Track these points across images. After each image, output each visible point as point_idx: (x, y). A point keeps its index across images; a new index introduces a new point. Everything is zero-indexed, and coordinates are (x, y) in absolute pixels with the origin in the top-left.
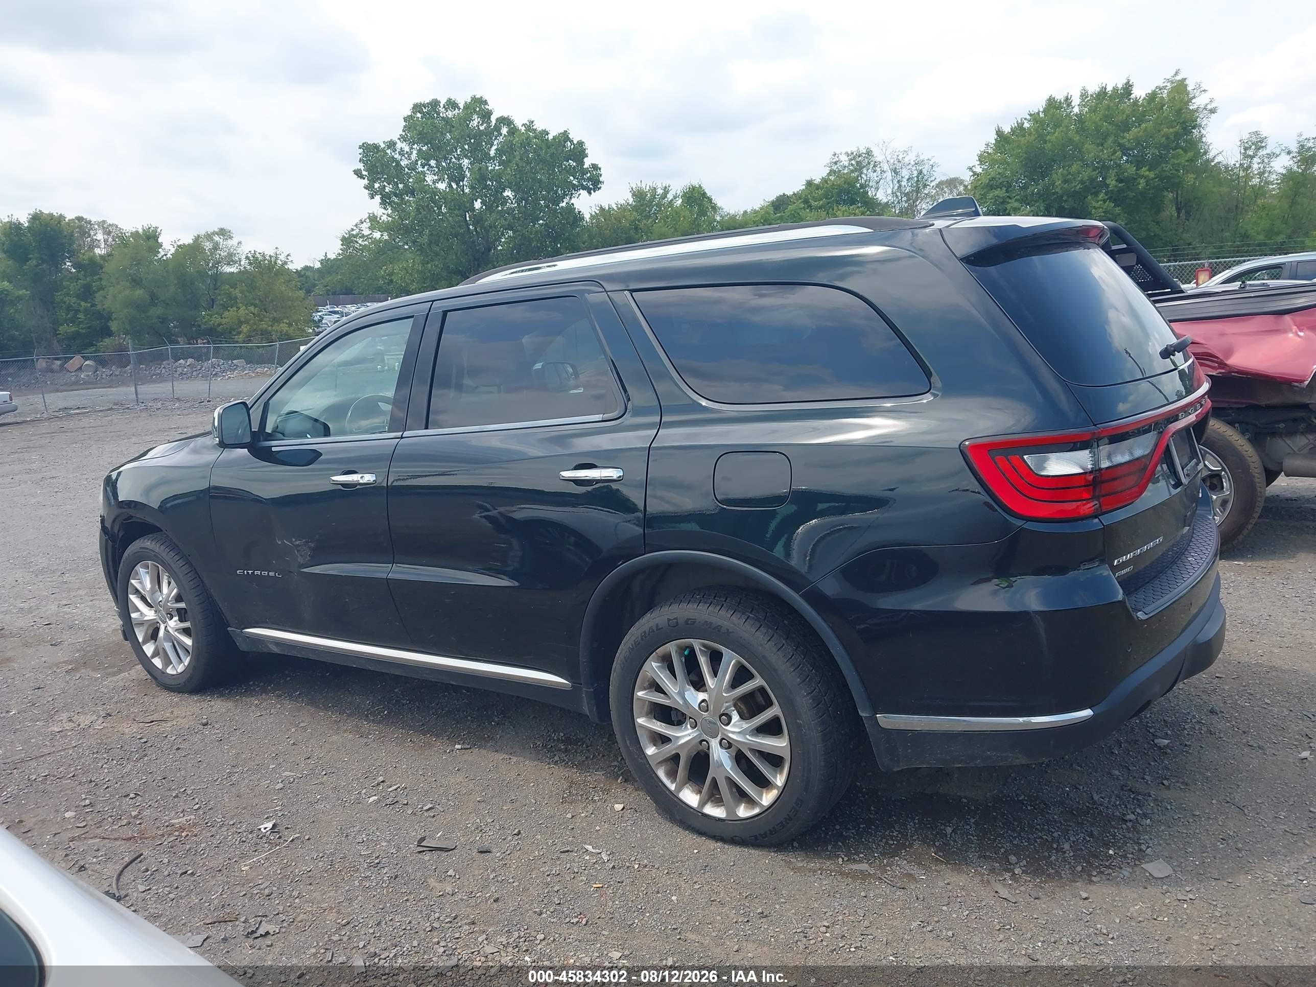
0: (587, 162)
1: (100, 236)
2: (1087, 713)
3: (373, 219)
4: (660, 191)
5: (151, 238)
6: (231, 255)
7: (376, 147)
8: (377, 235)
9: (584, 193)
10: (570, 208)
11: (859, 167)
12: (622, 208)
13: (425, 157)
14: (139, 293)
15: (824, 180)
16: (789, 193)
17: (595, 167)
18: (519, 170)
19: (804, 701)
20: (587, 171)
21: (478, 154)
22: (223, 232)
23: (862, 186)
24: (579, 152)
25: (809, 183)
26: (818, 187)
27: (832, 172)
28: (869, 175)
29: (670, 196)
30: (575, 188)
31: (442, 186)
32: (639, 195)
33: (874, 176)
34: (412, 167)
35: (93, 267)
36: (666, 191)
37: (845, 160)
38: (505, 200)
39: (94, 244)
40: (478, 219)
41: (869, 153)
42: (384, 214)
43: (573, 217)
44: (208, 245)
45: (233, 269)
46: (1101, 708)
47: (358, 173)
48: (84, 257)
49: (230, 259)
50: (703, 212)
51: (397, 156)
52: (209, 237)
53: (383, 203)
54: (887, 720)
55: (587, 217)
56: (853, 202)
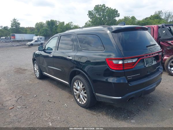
0: (118, 13)
1: (58, 23)
2: (121, 98)
3: (89, 21)
4: (128, 17)
5: (63, 23)
6: (72, 25)
7: (90, 11)
8: (90, 23)
9: (117, 17)
10: (115, 19)
11: (159, 13)
12: (123, 19)
13: (96, 12)
14: (61, 30)
15: (154, 15)
16: (148, 17)
17: (119, 14)
18: (108, 14)
19: (88, 90)
20: (118, 14)
21: (103, 12)
22: (72, 22)
23: (160, 16)
24: (117, 11)
25: (151, 16)
26: (153, 16)
27: (155, 14)
28: (161, 14)
29: (130, 18)
30: (116, 16)
31: (98, 16)
32: (125, 17)
33: (162, 15)
34: (95, 14)
35: (57, 26)
36: (129, 17)
37: (157, 12)
38: (106, 18)
39: (57, 23)
40: (102, 21)
41: (161, 11)
42: (91, 20)
43: (115, 20)
44: (70, 24)
45: (72, 27)
46: (123, 97)
47: (88, 15)
48: (56, 25)
49: (72, 26)
50: (134, 20)
51: (93, 12)
52: (70, 23)
53: (91, 19)
54: (97, 94)
55: (118, 20)
56: (158, 18)
